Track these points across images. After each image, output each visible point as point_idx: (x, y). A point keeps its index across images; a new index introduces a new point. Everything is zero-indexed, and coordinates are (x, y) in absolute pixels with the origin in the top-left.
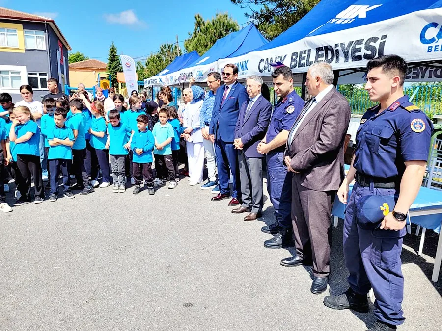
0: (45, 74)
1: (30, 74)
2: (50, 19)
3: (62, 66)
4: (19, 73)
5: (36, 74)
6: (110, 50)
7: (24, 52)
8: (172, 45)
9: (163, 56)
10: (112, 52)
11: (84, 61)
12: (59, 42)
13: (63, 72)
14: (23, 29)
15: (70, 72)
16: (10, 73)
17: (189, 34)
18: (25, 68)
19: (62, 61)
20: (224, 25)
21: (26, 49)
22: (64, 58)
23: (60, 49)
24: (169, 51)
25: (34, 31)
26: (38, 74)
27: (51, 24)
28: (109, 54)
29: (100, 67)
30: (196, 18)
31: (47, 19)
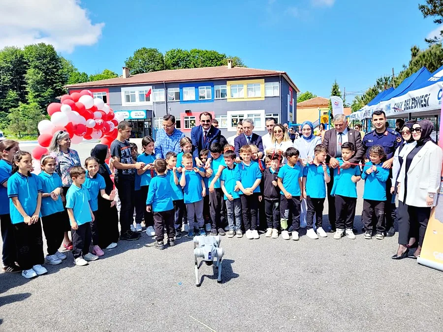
0: (277, 115)
1: (267, 115)
2: (283, 72)
3: (291, 106)
4: (260, 115)
5: (271, 115)
6: (332, 88)
7: (264, 99)
8: (389, 78)
9: (379, 89)
10: (334, 90)
11: (312, 99)
12: (290, 87)
13: (291, 111)
14: (265, 82)
15: (297, 110)
16: (254, 116)
17: (404, 67)
18: (264, 111)
19: (291, 102)
20: (436, 55)
21: (265, 97)
22: (293, 100)
23: (290, 93)
24: (386, 84)
25: (272, 83)
26: (272, 115)
27: (284, 75)
28: (331, 91)
29: (324, 103)
30: (412, 50)
31: (281, 72)
